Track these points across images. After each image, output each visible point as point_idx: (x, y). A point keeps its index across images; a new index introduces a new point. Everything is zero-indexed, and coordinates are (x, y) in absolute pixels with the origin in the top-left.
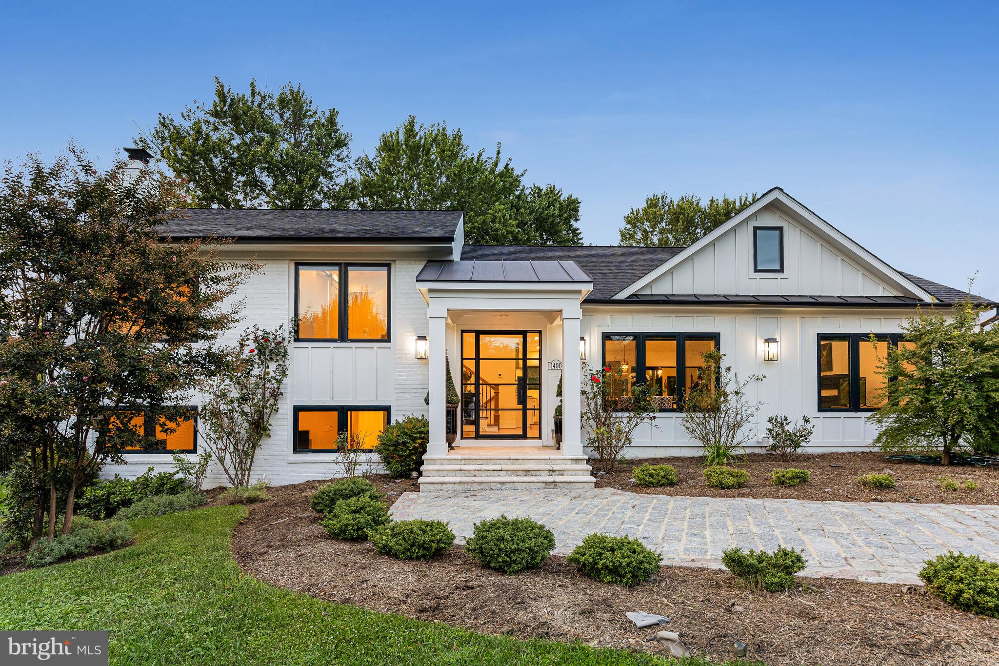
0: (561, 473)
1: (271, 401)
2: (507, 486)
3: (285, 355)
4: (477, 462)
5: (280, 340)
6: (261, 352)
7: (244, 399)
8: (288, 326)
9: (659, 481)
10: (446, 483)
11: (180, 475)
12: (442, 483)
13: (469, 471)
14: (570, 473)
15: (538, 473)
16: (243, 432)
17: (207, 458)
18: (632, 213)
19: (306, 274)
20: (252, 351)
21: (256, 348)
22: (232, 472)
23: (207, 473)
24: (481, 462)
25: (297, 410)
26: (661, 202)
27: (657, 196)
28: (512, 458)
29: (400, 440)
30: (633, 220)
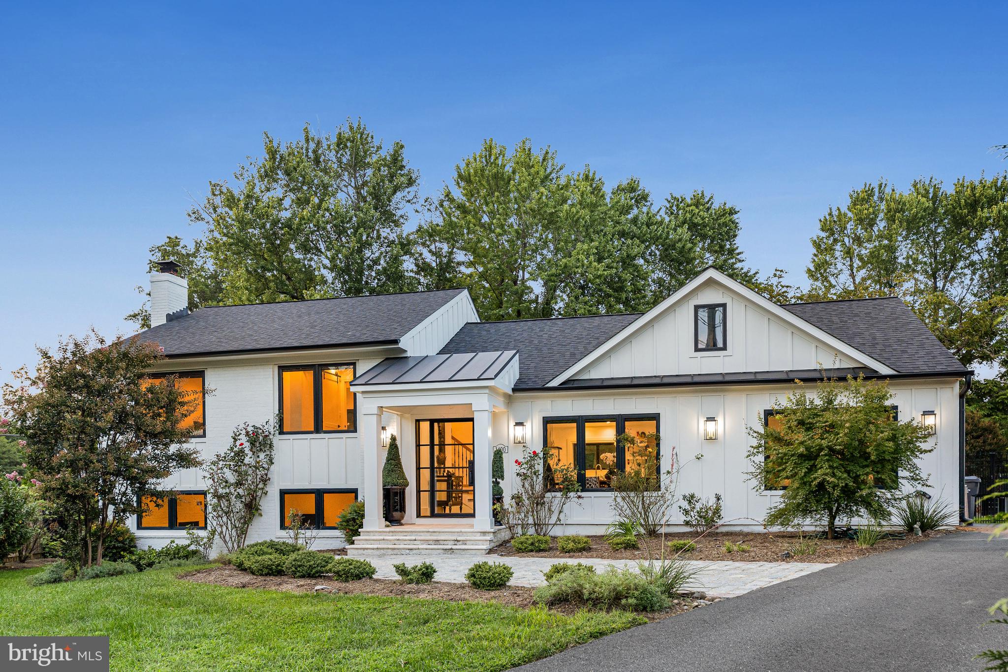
0: (464, 542)
1: (261, 486)
2: (414, 552)
3: (271, 446)
4: (402, 534)
5: (267, 433)
6: (253, 443)
7: (239, 484)
8: (273, 421)
10: (367, 549)
11: (193, 547)
12: (364, 549)
13: (390, 540)
14: (472, 542)
15: (445, 542)
16: (239, 512)
17: (213, 532)
19: (287, 375)
20: (242, 444)
21: (248, 441)
22: (230, 545)
23: (214, 546)
24: (405, 534)
25: (283, 493)
26: (877, 194)
27: (870, 185)
28: (430, 530)
29: (349, 516)
30: (832, 225)
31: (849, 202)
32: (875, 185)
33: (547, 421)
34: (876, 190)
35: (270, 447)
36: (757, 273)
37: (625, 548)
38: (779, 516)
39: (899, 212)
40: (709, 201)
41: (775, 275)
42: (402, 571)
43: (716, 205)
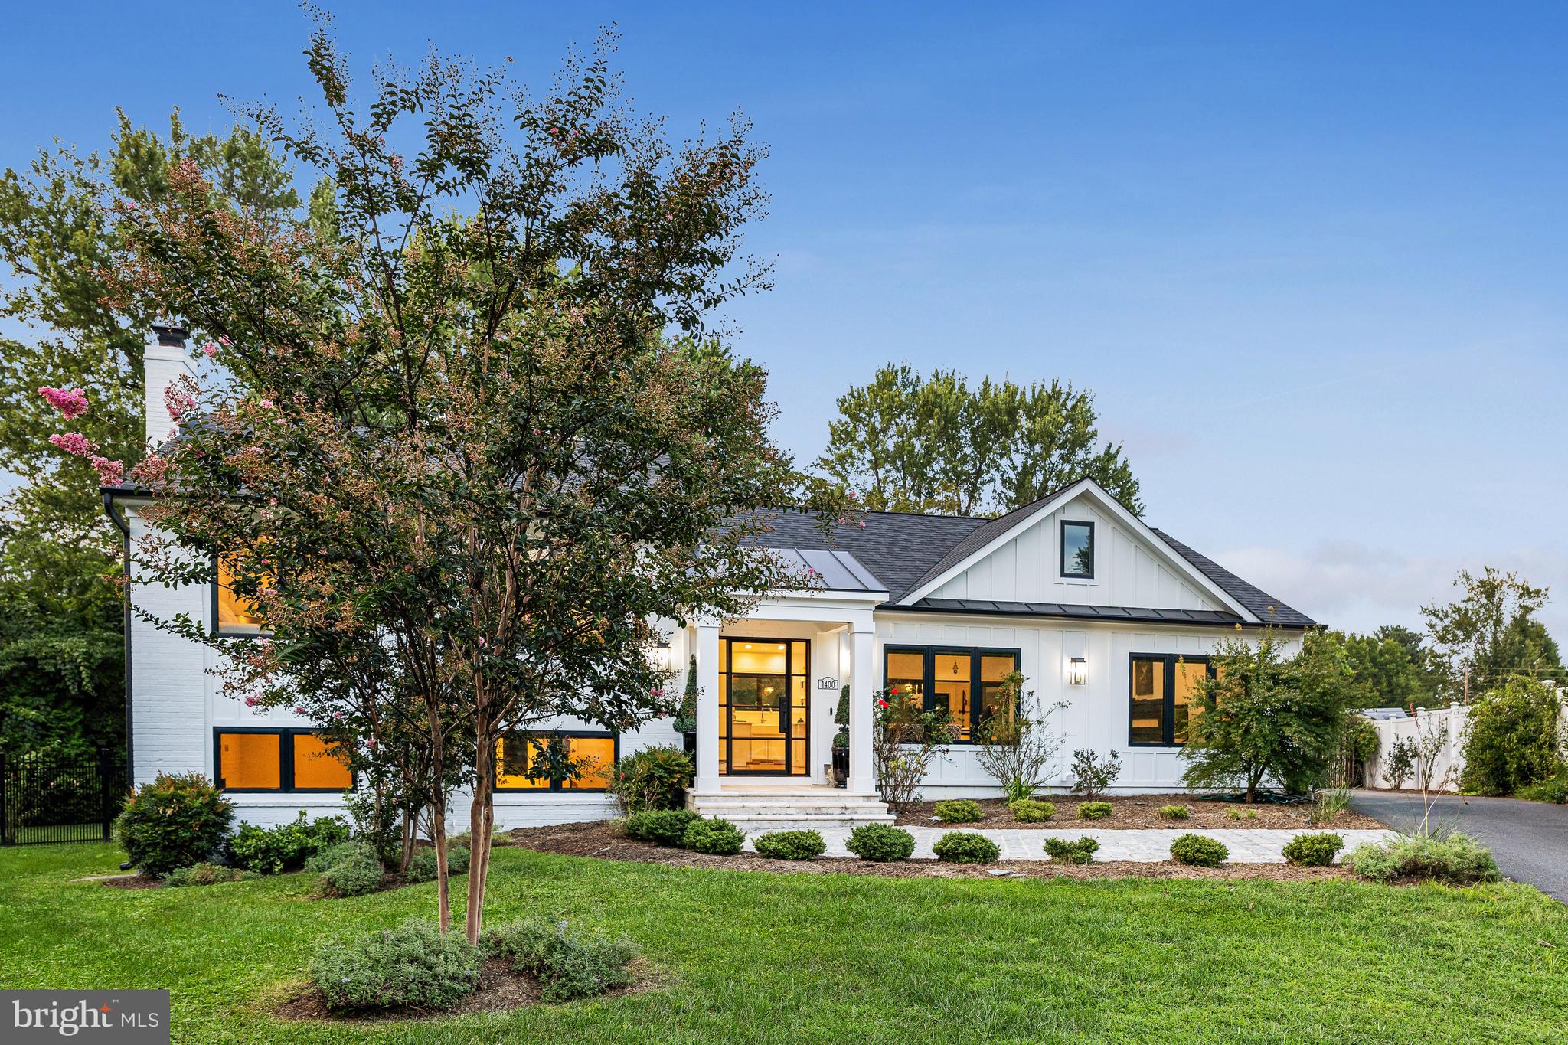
0: (855, 810)
2: (800, 824)
4: (757, 799)
9: (965, 816)
13: (753, 808)
14: (865, 810)
15: (830, 811)
18: (852, 394)
24: (761, 799)
28: (798, 794)
30: (853, 407)
33: (888, 650)
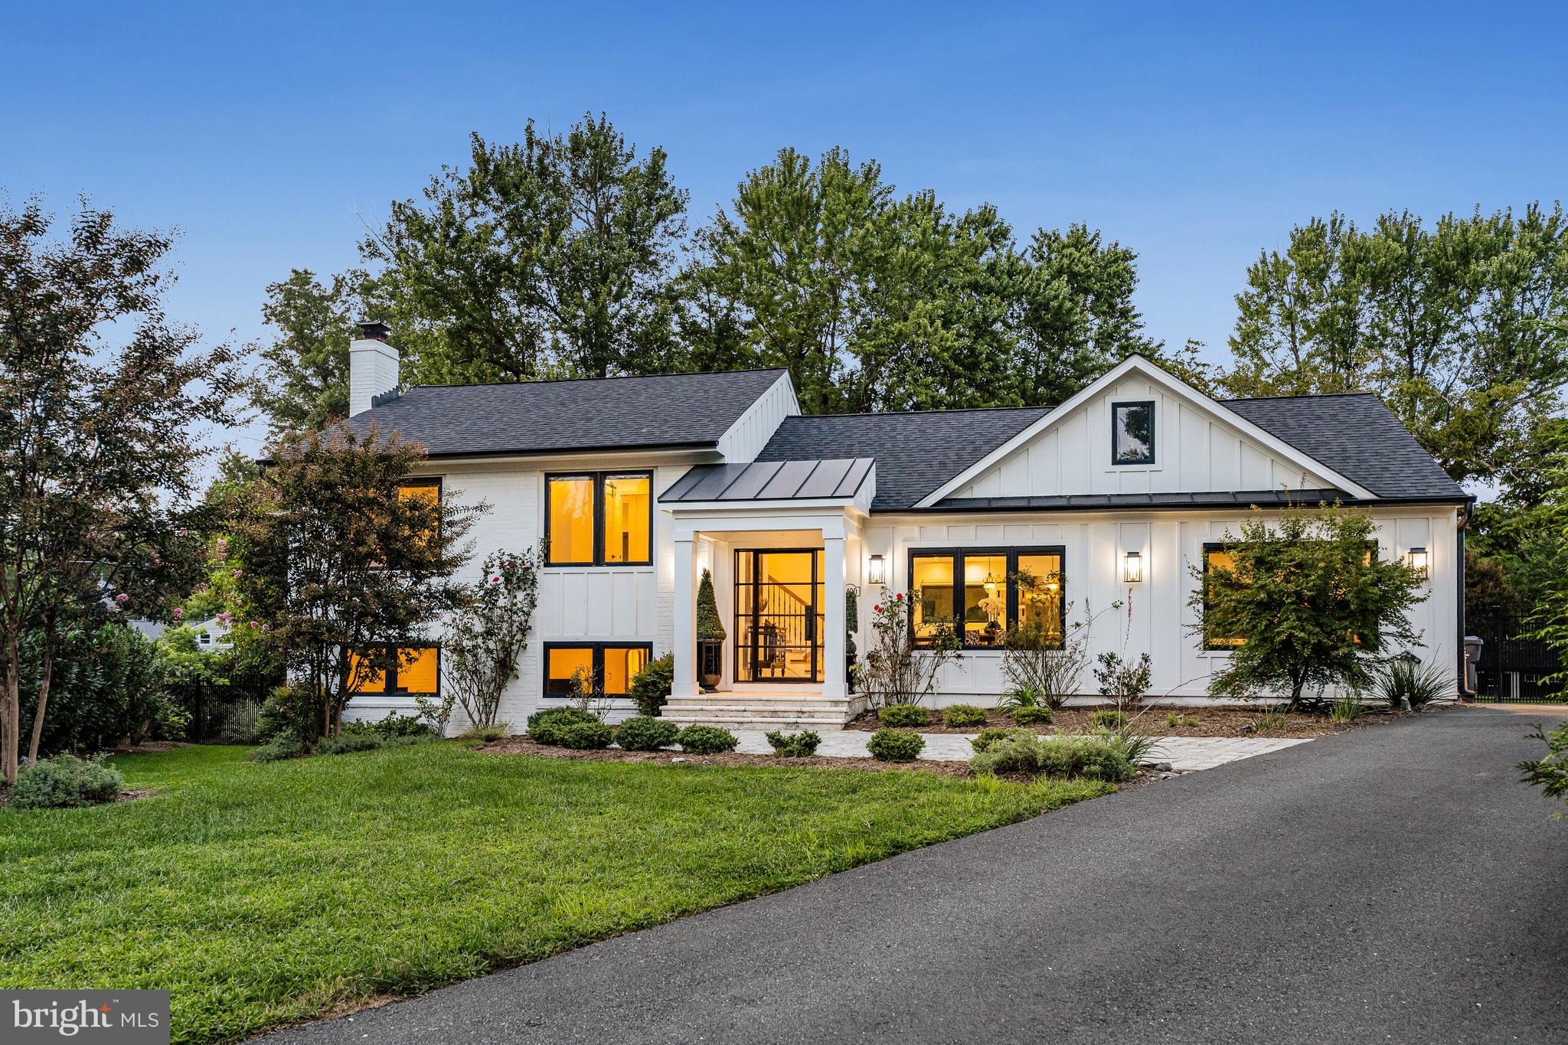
0: (811, 714)
1: (519, 637)
2: (746, 726)
3: (534, 582)
4: (722, 703)
5: (528, 565)
6: (508, 581)
7: (489, 633)
8: (537, 548)
9: (900, 721)
11: (423, 719)
13: (711, 711)
14: (822, 714)
16: (488, 672)
17: (451, 700)
18: (1265, 261)
19: (557, 486)
20: (496, 579)
21: (502, 575)
22: (476, 718)
23: (451, 719)
24: (730, 703)
25: (548, 646)
26: (1329, 234)
27: (1320, 221)
28: (764, 698)
29: (649, 679)
30: (1266, 277)
31: (1289, 244)
32: (1327, 221)
33: (914, 553)
34: (1329, 228)
35: (532, 584)
36: (1161, 345)
37: (1034, 721)
38: (1226, 684)
39: (1361, 262)
40: (1093, 240)
41: (1188, 349)
42: (776, 740)
43: (1104, 246)
